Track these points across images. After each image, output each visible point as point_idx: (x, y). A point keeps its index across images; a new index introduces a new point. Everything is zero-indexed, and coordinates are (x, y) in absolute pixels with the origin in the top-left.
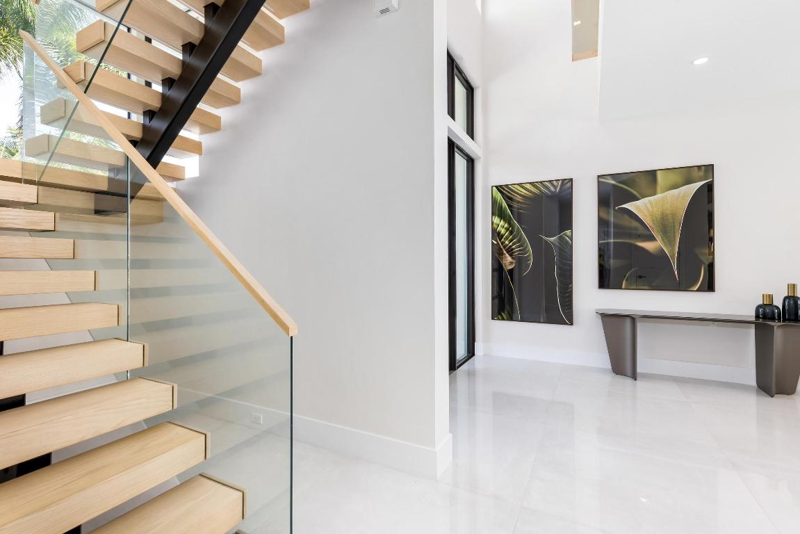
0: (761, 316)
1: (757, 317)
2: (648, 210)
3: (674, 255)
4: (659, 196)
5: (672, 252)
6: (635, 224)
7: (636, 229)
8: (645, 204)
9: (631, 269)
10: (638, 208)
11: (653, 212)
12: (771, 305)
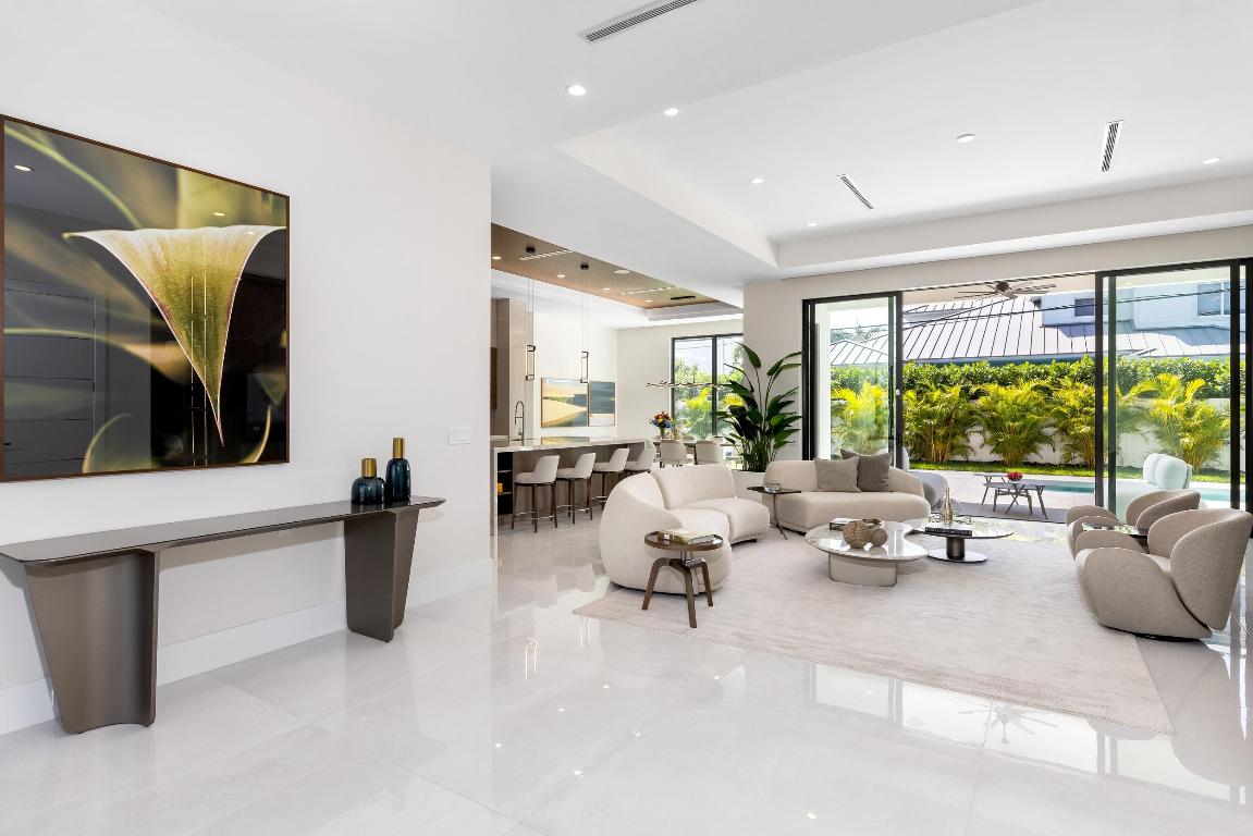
0: (362, 500)
1: (356, 501)
2: (156, 262)
3: (215, 383)
4: (181, 233)
5: (211, 374)
6: (121, 292)
7: (125, 307)
8: (150, 246)
9: (107, 419)
10: (129, 250)
11: (168, 270)
12: (374, 477)
